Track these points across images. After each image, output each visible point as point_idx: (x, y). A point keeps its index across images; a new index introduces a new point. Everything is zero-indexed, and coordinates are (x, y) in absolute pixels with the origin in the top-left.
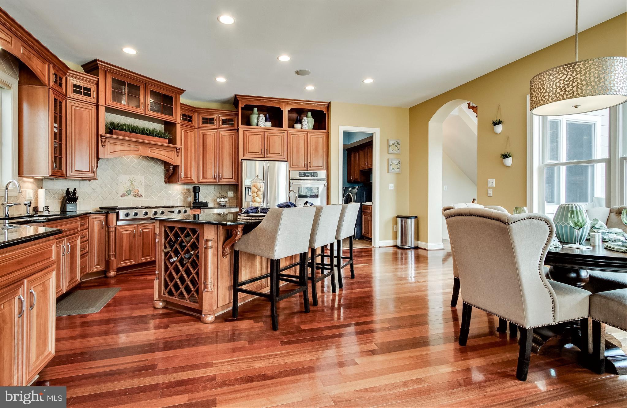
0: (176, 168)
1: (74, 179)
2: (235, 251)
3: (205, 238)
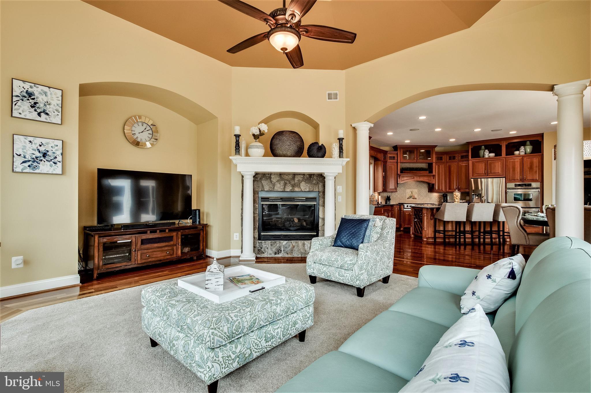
0: (433, 185)
1: (389, 192)
2: (435, 218)
3: (423, 212)
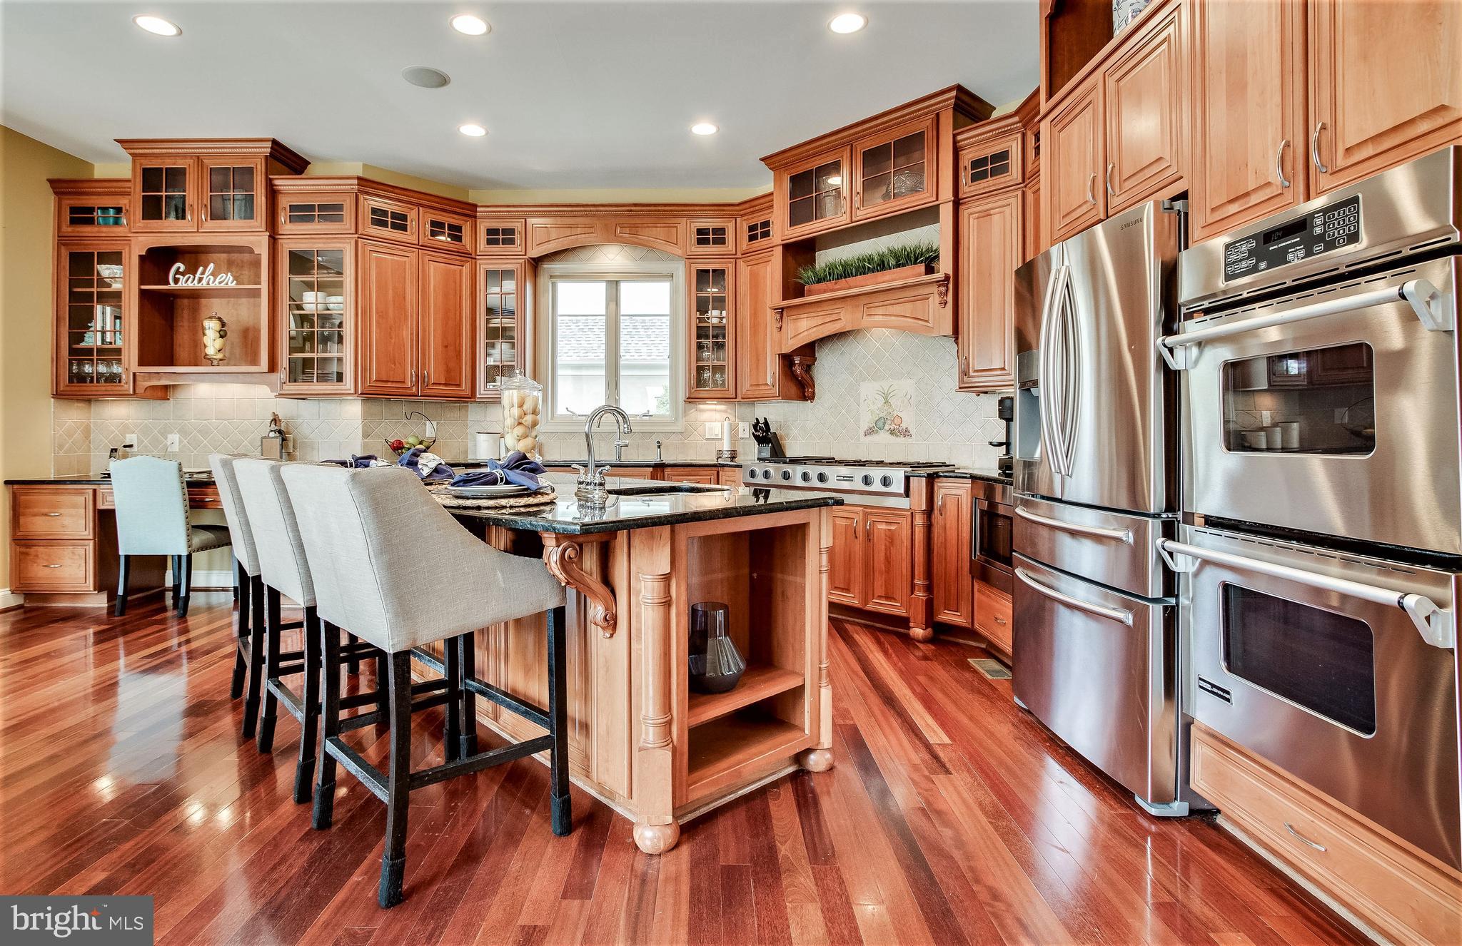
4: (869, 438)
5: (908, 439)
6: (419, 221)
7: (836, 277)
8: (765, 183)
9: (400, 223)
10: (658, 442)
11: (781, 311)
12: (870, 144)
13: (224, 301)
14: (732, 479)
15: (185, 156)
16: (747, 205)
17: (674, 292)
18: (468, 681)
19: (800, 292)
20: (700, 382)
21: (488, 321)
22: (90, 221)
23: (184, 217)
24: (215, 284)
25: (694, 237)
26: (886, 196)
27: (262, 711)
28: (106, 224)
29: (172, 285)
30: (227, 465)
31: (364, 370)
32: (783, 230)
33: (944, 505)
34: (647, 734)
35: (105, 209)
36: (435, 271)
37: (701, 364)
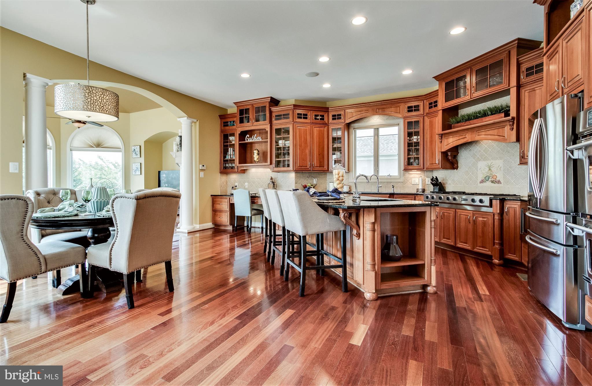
4: (482, 184)
5: (499, 185)
6: (311, 115)
7: (465, 121)
8: (435, 86)
9: (305, 117)
10: (393, 186)
11: (442, 136)
12: (478, 67)
13: (258, 144)
14: (420, 199)
15: (249, 105)
16: (428, 95)
17: (399, 130)
18: (322, 251)
19: (450, 127)
20: (409, 163)
21: (333, 145)
22: (227, 125)
23: (249, 122)
24: (257, 140)
25: (406, 110)
26: (487, 87)
27: (272, 254)
28: (231, 126)
29: (246, 141)
30: (264, 191)
31: (295, 163)
32: (442, 104)
33: (508, 211)
34: (368, 267)
35: (231, 122)
36: (316, 130)
37: (409, 156)
